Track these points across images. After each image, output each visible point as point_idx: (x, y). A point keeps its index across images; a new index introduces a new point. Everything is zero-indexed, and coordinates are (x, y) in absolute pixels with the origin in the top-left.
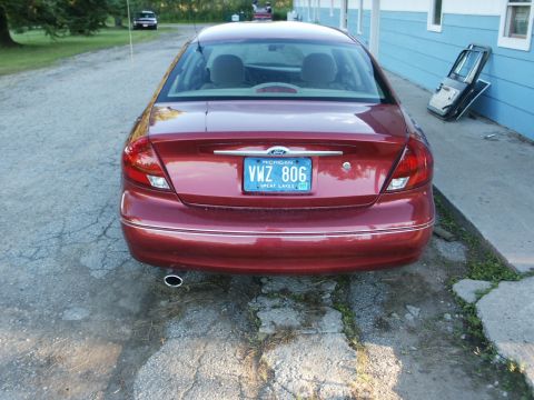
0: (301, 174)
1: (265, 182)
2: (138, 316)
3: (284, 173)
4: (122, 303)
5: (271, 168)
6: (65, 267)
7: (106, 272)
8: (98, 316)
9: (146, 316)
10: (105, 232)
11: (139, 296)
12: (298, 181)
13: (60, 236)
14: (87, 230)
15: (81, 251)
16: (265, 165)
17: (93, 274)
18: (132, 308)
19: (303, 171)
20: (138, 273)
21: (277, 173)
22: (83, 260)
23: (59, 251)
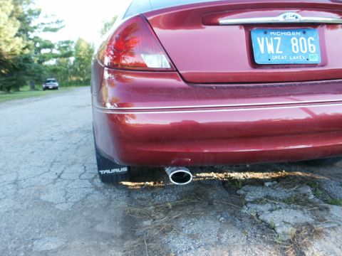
0: (310, 45)
1: (275, 54)
2: (123, 237)
3: (293, 45)
4: (99, 228)
5: (279, 39)
6: (25, 205)
7: (71, 204)
8: (77, 242)
9: (134, 237)
10: (59, 177)
11: (116, 220)
12: (308, 52)
13: (15, 182)
14: (42, 176)
15: (40, 191)
16: (274, 36)
17: (57, 207)
18: (113, 231)
19: (312, 42)
20: (106, 202)
21: (286, 45)
22: (43, 198)
23: (16, 193)
